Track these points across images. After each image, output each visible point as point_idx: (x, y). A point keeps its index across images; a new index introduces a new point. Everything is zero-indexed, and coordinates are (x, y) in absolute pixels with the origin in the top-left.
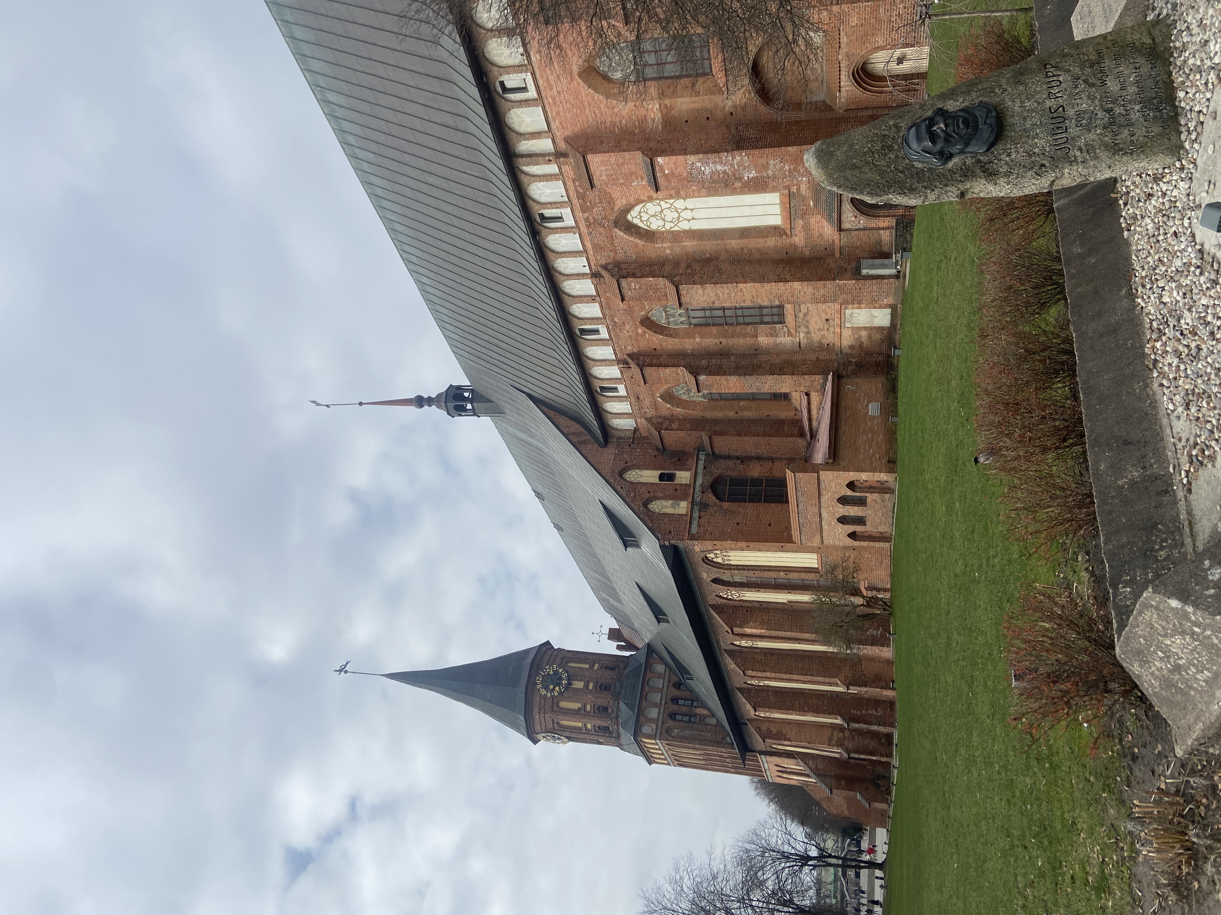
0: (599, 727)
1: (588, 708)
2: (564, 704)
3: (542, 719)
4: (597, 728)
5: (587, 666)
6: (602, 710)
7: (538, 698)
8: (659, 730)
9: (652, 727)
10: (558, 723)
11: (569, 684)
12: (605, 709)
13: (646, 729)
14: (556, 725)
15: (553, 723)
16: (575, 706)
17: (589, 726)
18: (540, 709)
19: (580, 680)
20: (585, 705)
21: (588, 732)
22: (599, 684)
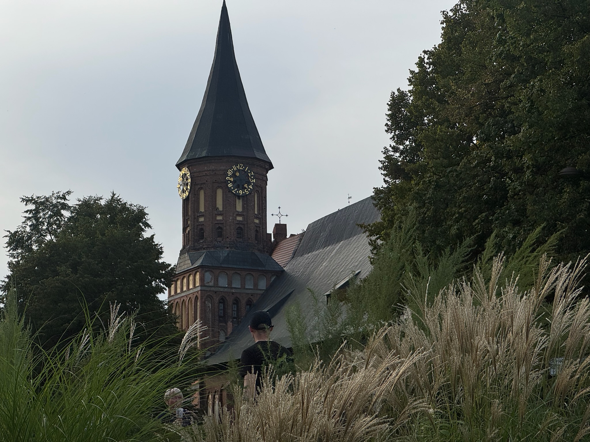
0: (202, 229)
1: (219, 218)
2: (220, 193)
3: (204, 173)
4: (201, 227)
5: (256, 213)
6: (219, 231)
7: (223, 168)
8: (209, 289)
9: (211, 282)
10: (202, 188)
11: (239, 197)
12: (220, 235)
13: (208, 276)
14: (199, 186)
15: (202, 184)
16: (220, 205)
17: (202, 219)
18: (213, 170)
19: (243, 207)
20: (221, 214)
21: (196, 218)
22: (242, 226)
